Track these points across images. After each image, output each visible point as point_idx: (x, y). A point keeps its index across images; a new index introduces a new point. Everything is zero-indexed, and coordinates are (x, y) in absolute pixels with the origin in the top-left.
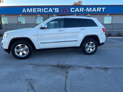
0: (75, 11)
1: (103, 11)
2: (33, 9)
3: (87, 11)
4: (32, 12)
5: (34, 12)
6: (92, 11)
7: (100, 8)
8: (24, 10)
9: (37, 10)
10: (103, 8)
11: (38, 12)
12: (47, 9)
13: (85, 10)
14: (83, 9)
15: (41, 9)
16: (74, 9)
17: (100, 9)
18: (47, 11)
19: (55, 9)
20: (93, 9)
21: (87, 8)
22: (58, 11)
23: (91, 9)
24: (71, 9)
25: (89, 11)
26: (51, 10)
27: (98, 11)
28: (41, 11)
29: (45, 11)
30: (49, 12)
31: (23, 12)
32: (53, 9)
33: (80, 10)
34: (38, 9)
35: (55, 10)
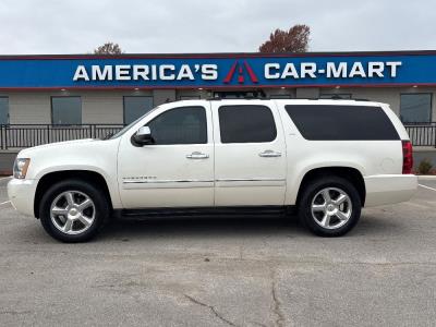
0: (284, 76)
1: (394, 74)
2: (118, 67)
3: (329, 75)
4: (110, 78)
5: (118, 78)
6: (351, 75)
7: (381, 64)
8: (80, 72)
9: (131, 70)
10: (394, 65)
11: (136, 78)
12: (173, 68)
13: (321, 71)
14: (314, 65)
15: (146, 67)
16: (277, 66)
17: (382, 68)
18: (172, 77)
19: (204, 67)
20: (354, 68)
21: (331, 65)
22: (215, 77)
23: (343, 65)
24: (267, 67)
25: (336, 75)
26: (186, 72)
27: (374, 74)
28: (150, 75)
29: (162, 77)
30: (179, 78)
31: (75, 78)
32: (197, 67)
33: (303, 72)
34: (136, 67)
35: (204, 70)
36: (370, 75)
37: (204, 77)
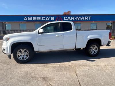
0: (68, 19)
1: (90, 19)
2: (33, 18)
3: (77, 19)
4: (32, 20)
5: (33, 20)
6: (81, 19)
7: (87, 17)
8: (25, 19)
10: (90, 17)
11: (37, 20)
12: (45, 18)
13: (75, 18)
14: (74, 17)
15: (39, 18)
16: (66, 17)
18: (45, 20)
19: (51, 17)
20: (82, 18)
21: (77, 17)
22: (54, 19)
23: (80, 17)
24: (64, 17)
25: (78, 19)
26: (48, 18)
28: (40, 19)
29: (43, 20)
31: (24, 20)
33: (72, 19)
34: (37, 18)
36: (85, 19)
37: (51, 20)
